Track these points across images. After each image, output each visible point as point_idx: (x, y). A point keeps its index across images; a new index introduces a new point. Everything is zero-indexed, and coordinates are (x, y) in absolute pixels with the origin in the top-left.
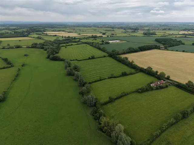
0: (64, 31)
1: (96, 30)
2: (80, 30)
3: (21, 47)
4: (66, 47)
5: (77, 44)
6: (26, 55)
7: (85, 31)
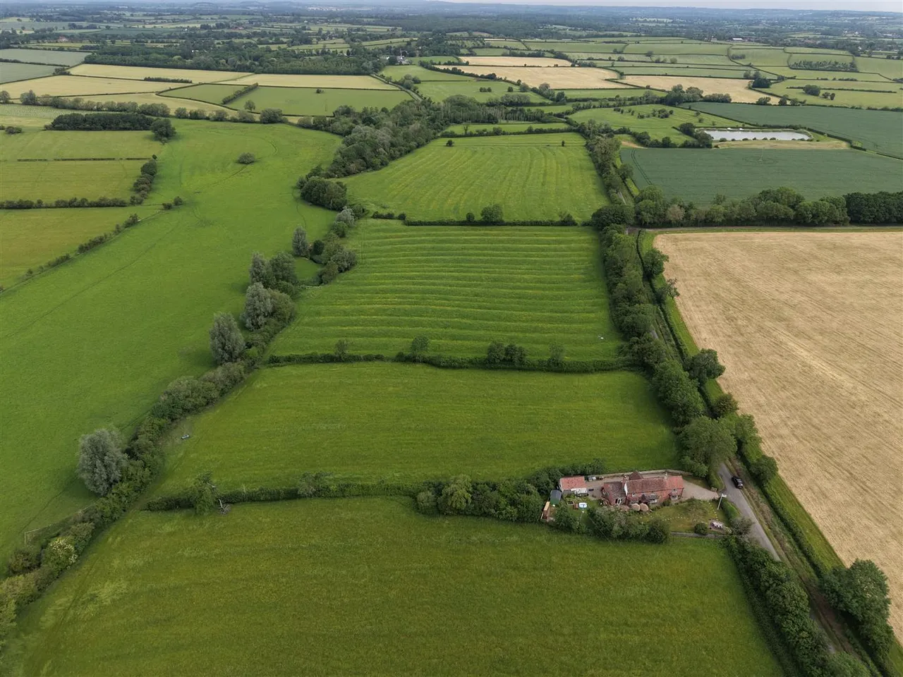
0: (559, 56)
1: (743, 57)
2: (649, 55)
3: (281, 122)
4: (450, 144)
5: (530, 132)
6: (245, 161)
7: (668, 58)
